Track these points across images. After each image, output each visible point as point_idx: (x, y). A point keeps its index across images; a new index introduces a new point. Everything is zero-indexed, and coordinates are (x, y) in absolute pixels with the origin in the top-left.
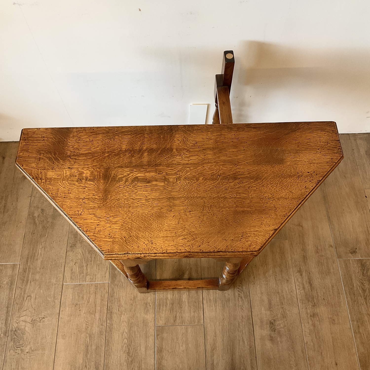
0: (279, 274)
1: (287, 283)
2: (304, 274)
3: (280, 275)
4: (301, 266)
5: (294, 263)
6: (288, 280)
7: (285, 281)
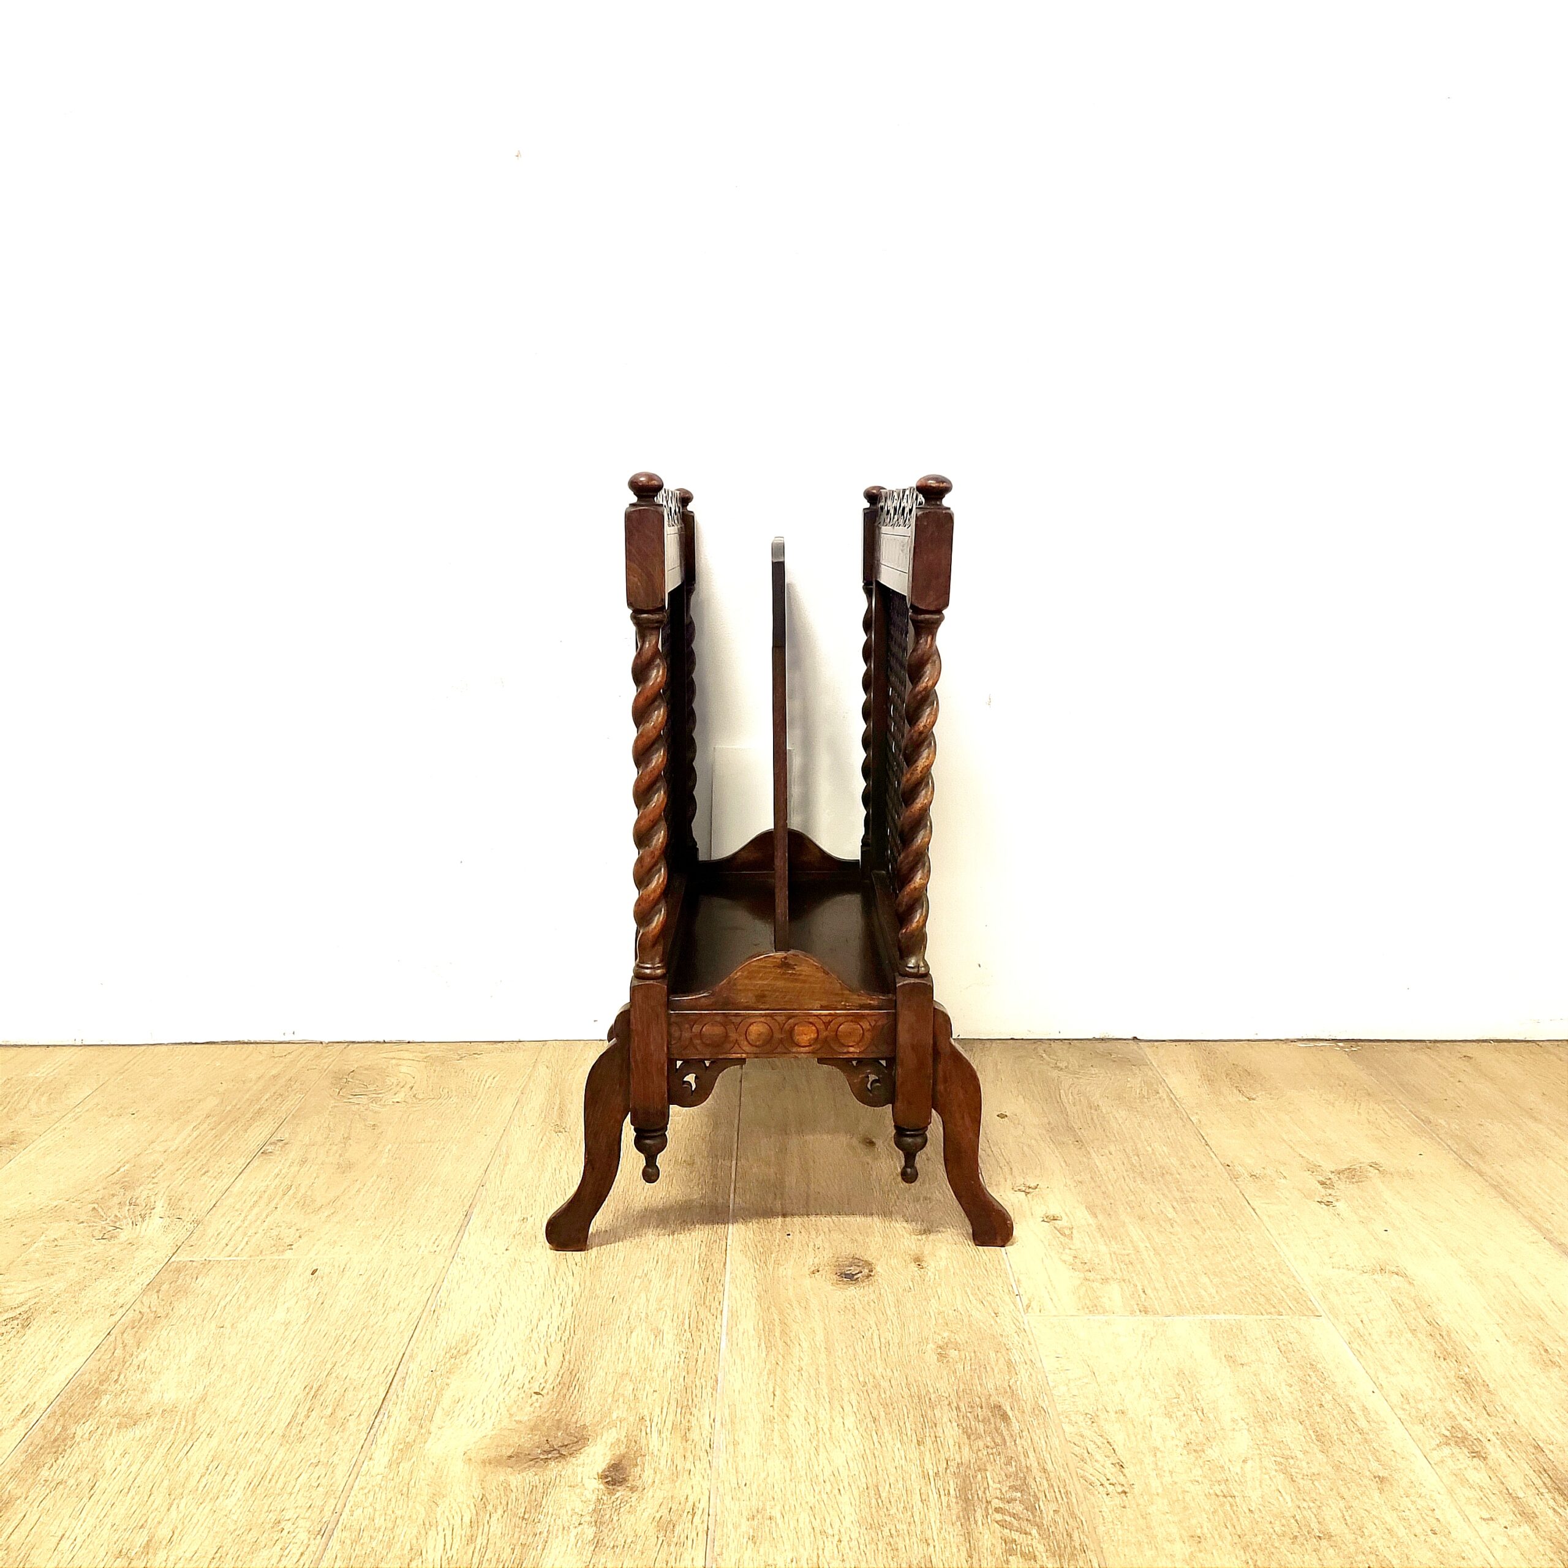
0: (1305, 1452)
1: (1381, 1491)
2: (1496, 1452)
3: (1320, 1456)
4: (1458, 1418)
5: (1407, 1407)
6: (1382, 1480)
7: (1366, 1481)
